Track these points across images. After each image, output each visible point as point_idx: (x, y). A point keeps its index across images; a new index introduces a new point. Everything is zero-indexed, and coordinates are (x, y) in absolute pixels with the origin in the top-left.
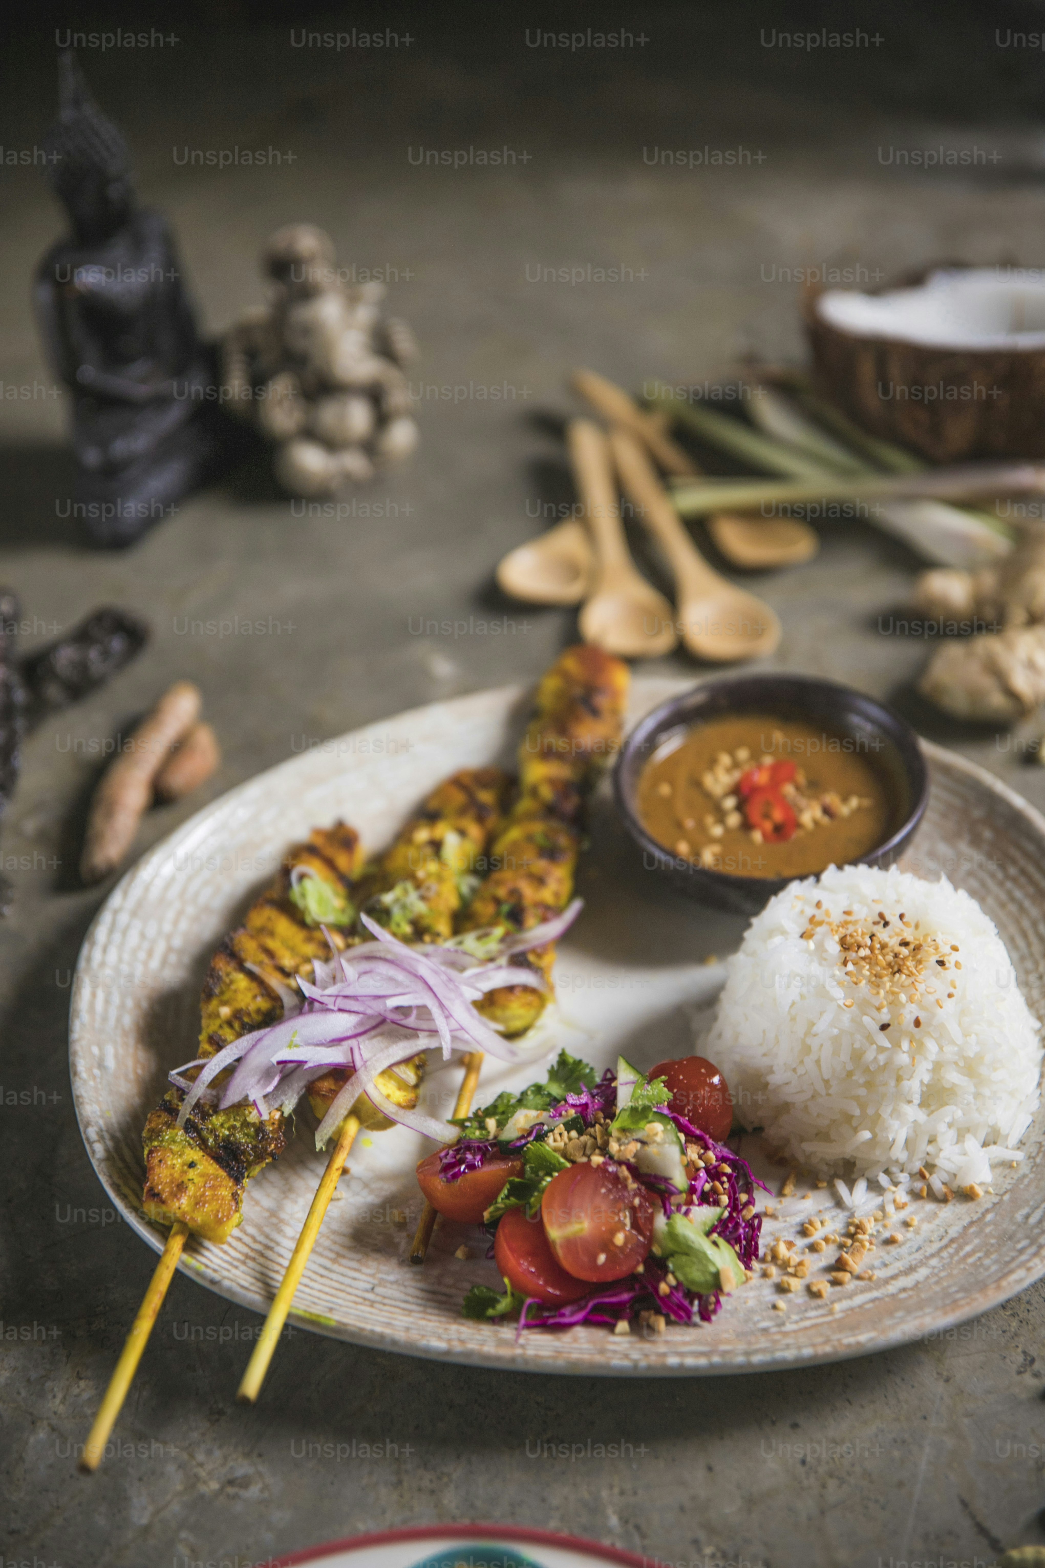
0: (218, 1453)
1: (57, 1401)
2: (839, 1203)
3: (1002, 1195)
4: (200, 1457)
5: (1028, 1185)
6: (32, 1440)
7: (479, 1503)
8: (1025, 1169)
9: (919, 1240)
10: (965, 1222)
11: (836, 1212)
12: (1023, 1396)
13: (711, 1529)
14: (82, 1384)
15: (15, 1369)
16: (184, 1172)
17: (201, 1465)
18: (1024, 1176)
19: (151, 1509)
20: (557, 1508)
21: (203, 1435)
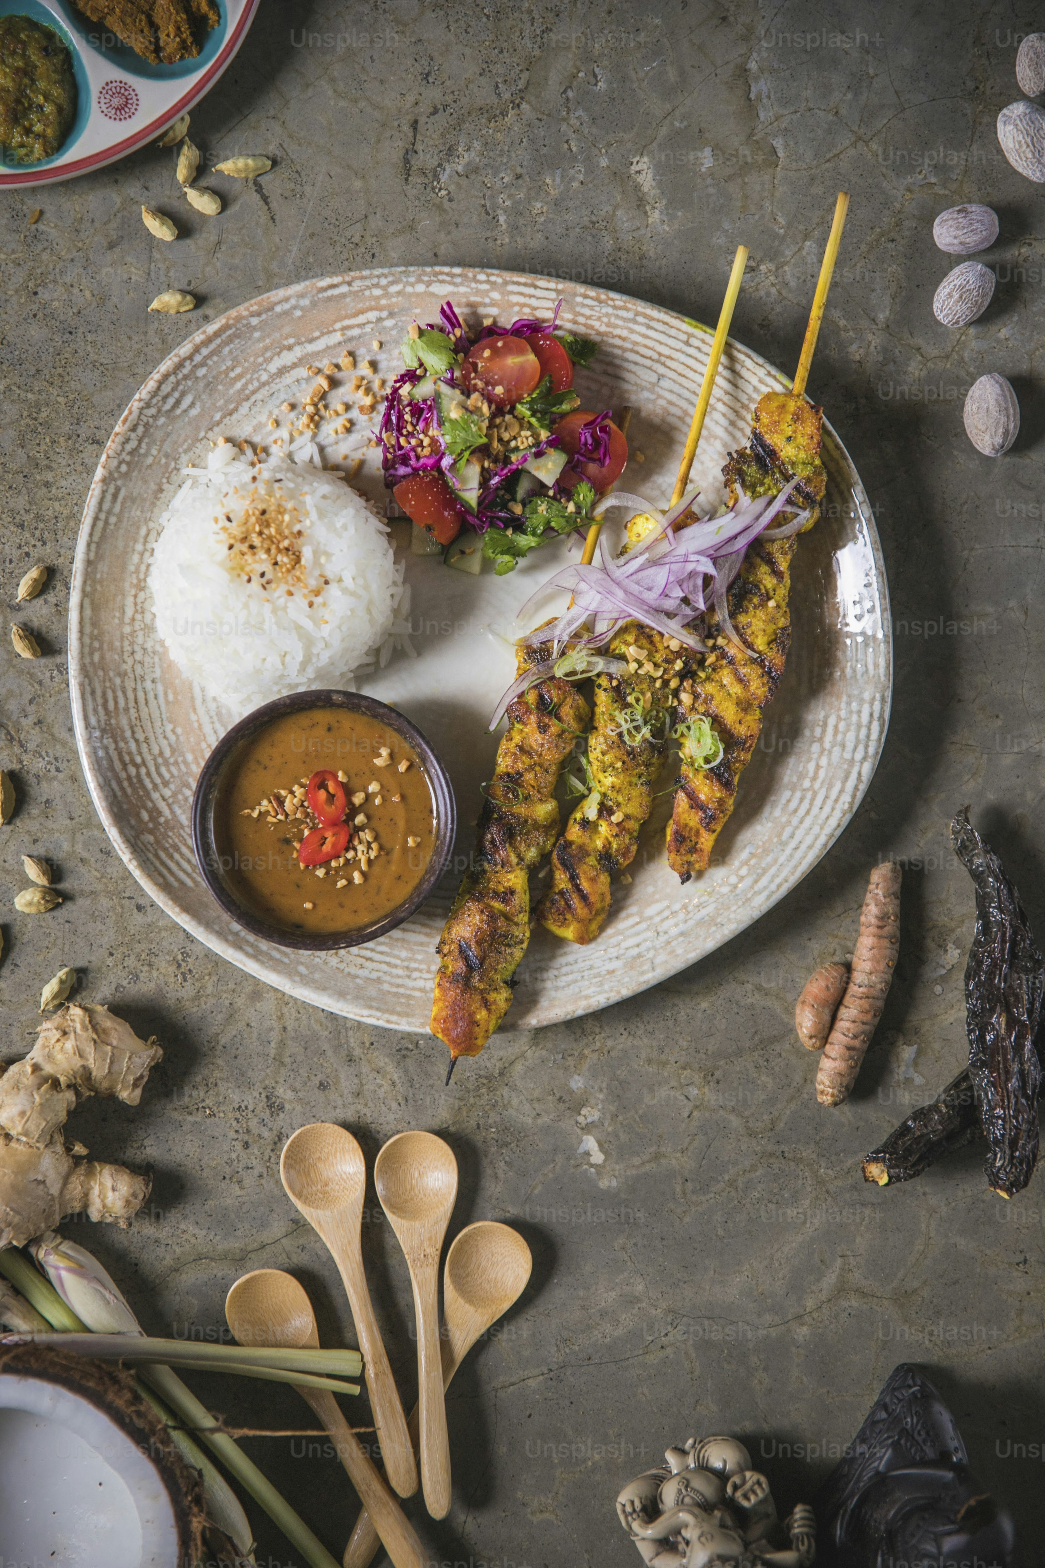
0: (762, 293)
1: (873, 344)
2: (322, 449)
3: (205, 437)
4: (773, 291)
5: (185, 441)
6: (888, 313)
7: (590, 238)
8: (184, 458)
9: (269, 407)
10: (235, 416)
11: (324, 442)
12: (218, 300)
13: (440, 207)
14: (858, 358)
15: (905, 373)
16: (795, 432)
17: (773, 285)
18: (186, 451)
19: (804, 253)
20: (538, 231)
21: (772, 309)
